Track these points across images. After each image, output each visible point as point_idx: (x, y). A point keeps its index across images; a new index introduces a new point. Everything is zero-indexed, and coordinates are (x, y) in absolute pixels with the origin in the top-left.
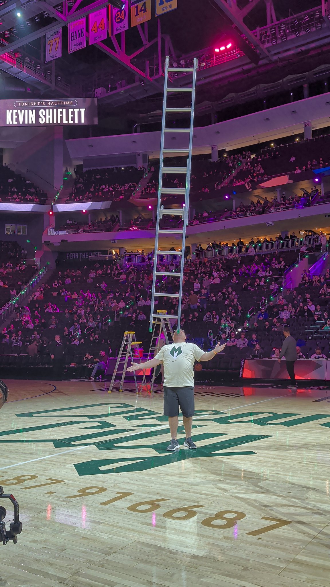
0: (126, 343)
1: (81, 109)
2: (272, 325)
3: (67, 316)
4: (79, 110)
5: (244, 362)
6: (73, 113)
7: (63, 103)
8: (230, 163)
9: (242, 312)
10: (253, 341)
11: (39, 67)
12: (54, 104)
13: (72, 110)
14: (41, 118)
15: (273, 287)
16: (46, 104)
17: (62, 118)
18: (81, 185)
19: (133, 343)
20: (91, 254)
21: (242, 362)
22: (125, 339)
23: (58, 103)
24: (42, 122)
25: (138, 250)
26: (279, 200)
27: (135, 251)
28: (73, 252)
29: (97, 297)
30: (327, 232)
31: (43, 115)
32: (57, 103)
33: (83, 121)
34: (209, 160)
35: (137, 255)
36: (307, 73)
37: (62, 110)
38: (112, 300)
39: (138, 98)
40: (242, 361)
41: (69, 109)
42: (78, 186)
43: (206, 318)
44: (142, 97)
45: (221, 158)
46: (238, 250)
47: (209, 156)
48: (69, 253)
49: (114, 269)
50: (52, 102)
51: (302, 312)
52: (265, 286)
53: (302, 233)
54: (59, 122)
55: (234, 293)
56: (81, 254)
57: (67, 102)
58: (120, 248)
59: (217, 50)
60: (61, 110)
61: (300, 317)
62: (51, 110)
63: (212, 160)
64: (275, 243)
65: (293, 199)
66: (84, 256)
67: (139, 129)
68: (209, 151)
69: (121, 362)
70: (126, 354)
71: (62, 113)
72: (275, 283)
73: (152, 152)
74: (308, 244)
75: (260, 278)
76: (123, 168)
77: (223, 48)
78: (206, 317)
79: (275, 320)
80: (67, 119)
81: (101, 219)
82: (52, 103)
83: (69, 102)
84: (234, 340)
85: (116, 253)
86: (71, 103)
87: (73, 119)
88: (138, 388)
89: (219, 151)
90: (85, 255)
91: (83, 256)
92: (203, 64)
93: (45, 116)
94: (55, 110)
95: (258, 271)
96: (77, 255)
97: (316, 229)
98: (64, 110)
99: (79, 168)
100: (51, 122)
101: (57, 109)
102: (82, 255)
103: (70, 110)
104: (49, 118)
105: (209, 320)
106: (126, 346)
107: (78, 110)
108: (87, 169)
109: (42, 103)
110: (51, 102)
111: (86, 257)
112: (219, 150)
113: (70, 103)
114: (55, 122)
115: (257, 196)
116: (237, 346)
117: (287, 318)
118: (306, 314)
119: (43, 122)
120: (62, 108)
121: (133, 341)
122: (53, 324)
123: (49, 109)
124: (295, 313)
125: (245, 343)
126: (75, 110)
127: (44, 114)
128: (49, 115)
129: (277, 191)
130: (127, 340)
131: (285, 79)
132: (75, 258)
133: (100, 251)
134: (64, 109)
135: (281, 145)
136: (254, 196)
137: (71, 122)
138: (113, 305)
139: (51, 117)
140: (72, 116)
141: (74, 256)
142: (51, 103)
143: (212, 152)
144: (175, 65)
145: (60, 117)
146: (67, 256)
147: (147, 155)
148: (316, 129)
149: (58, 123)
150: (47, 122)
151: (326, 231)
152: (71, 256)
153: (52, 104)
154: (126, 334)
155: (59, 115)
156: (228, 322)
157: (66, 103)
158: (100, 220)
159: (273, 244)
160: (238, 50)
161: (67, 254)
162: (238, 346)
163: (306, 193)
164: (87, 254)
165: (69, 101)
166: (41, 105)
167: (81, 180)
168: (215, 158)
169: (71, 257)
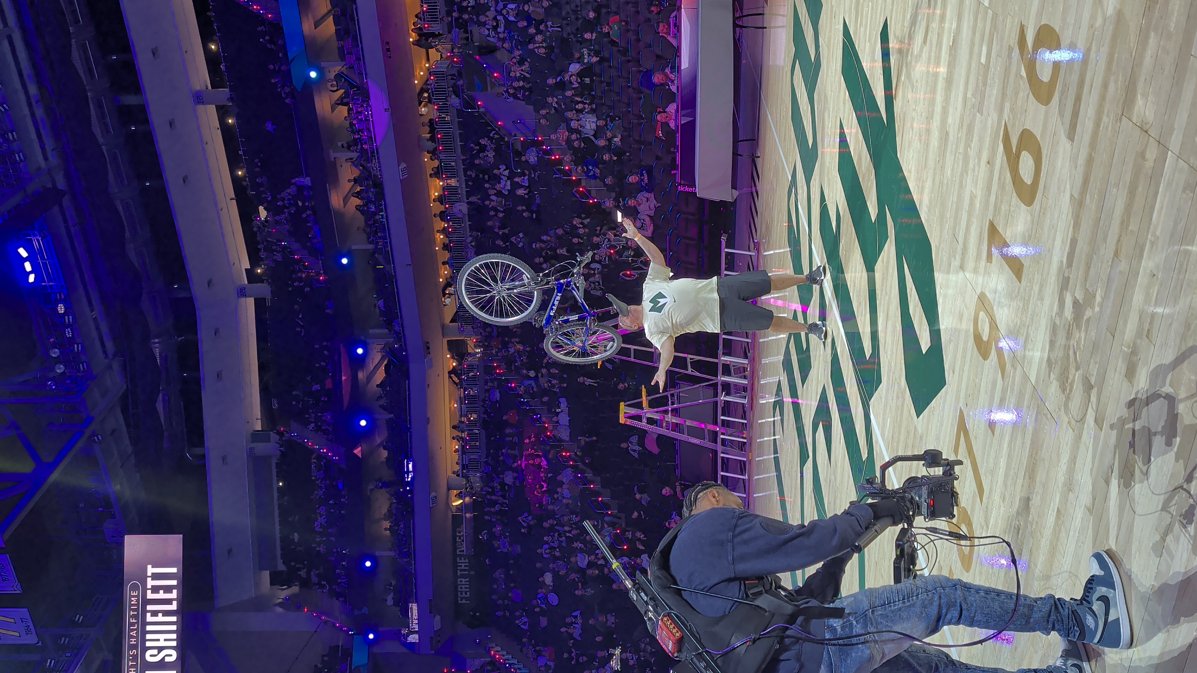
0: (644, 420)
1: (149, 574)
2: (608, 148)
3: (590, 592)
4: (149, 577)
5: (686, 185)
6: (156, 589)
7: (134, 610)
8: (275, 257)
9: (583, 216)
10: (642, 180)
11: (50, 663)
12: (134, 630)
13: (149, 592)
14: (164, 658)
15: (532, 157)
16: (135, 647)
17: (166, 613)
18: (312, 573)
19: (645, 404)
20: (460, 551)
21: (684, 189)
22: (635, 423)
23: (134, 621)
24: (172, 656)
25: (454, 449)
26: (355, 155)
27: (456, 457)
28: (456, 588)
29: (551, 530)
30: (424, 62)
31: (159, 653)
32: (132, 624)
33: (174, 570)
34: (268, 303)
35: (463, 451)
36: (89, 94)
37: (150, 614)
38: (556, 496)
39: (130, 449)
40: (682, 189)
41: (148, 598)
42: (315, 580)
43: (595, 291)
44: (127, 441)
45: (264, 278)
46: (457, 237)
47: (259, 304)
48: (456, 596)
49: (494, 497)
50: (131, 633)
51: (584, 90)
52: (530, 175)
53: (424, 110)
54: (174, 619)
55: (544, 238)
56: (459, 573)
57: (132, 603)
58: (449, 489)
59: (32, 278)
60: (148, 615)
61: (593, 93)
62: (148, 637)
63: (269, 297)
64: (444, 161)
65: (351, 124)
66: (465, 566)
67: (198, 451)
68: (250, 304)
69: (686, 432)
70: (667, 422)
71: (155, 613)
72: (525, 155)
73: (248, 422)
74: (446, 94)
75: (516, 186)
76: (281, 484)
77: (28, 266)
78: (594, 289)
79: (602, 143)
80: (169, 602)
81: (386, 529)
82: (133, 633)
83: (132, 599)
84: (640, 220)
85: (460, 496)
86: (134, 594)
87: (168, 589)
88: (739, 393)
89: (249, 282)
90: (463, 565)
91: (463, 568)
92: (61, 309)
93: (160, 649)
94: (149, 628)
95: (499, 194)
96: (461, 581)
97: (416, 82)
98: (149, 607)
99: (277, 580)
100: (174, 636)
101: (145, 623)
102: (461, 570)
103: (150, 595)
104: (165, 640)
105: (599, 284)
106: (650, 421)
107: (149, 579)
108: (280, 562)
109: (131, 656)
110: (131, 637)
111: (467, 561)
112: (246, 282)
113: (134, 596)
114: (174, 628)
115: (346, 200)
116: (652, 215)
117: (595, 120)
118: (587, 80)
119: (174, 654)
120: (145, 612)
121: (639, 406)
122: (607, 620)
123: (144, 641)
124: (585, 103)
125: (647, 198)
126: (149, 586)
127: (155, 652)
128: (159, 640)
129: (335, 158)
130: (638, 418)
131: (101, 140)
132: (468, 586)
133: (454, 531)
134: (148, 609)
135: (241, 152)
136: (344, 207)
137: (174, 595)
138: (566, 492)
139: (162, 637)
140: (161, 592)
141: (463, 587)
142: (133, 637)
143: (250, 297)
144: (59, 369)
145: (163, 616)
146: (464, 601)
147: (252, 434)
148: (209, 82)
149: (176, 620)
150: (174, 644)
151: (421, 63)
152: (464, 593)
153: (135, 635)
154: (624, 419)
155: (160, 618)
156: (604, 241)
157: (134, 605)
158: (388, 532)
159: (444, 167)
160: (34, 235)
161: (460, 602)
162: (652, 213)
163: (341, 102)
164: (461, 559)
165: (130, 599)
166: (135, 658)
167: (303, 573)
168: (264, 289)
169: (466, 594)
